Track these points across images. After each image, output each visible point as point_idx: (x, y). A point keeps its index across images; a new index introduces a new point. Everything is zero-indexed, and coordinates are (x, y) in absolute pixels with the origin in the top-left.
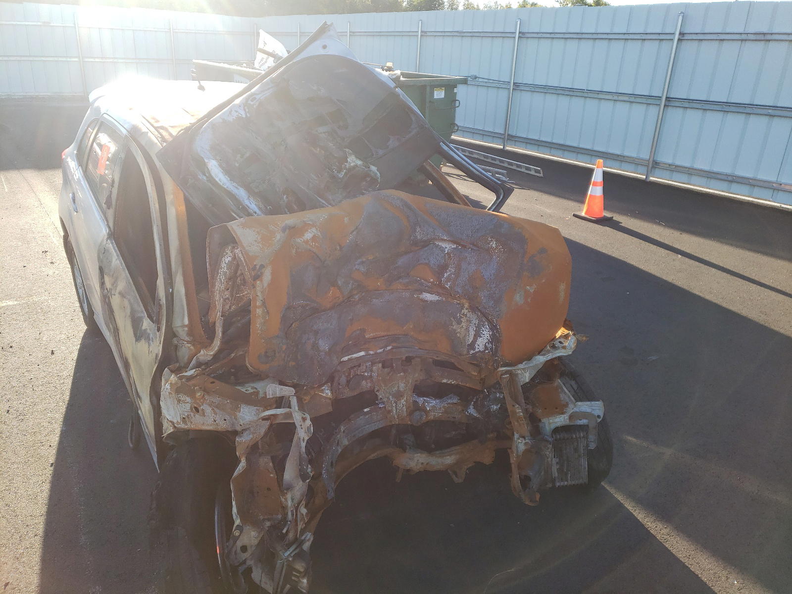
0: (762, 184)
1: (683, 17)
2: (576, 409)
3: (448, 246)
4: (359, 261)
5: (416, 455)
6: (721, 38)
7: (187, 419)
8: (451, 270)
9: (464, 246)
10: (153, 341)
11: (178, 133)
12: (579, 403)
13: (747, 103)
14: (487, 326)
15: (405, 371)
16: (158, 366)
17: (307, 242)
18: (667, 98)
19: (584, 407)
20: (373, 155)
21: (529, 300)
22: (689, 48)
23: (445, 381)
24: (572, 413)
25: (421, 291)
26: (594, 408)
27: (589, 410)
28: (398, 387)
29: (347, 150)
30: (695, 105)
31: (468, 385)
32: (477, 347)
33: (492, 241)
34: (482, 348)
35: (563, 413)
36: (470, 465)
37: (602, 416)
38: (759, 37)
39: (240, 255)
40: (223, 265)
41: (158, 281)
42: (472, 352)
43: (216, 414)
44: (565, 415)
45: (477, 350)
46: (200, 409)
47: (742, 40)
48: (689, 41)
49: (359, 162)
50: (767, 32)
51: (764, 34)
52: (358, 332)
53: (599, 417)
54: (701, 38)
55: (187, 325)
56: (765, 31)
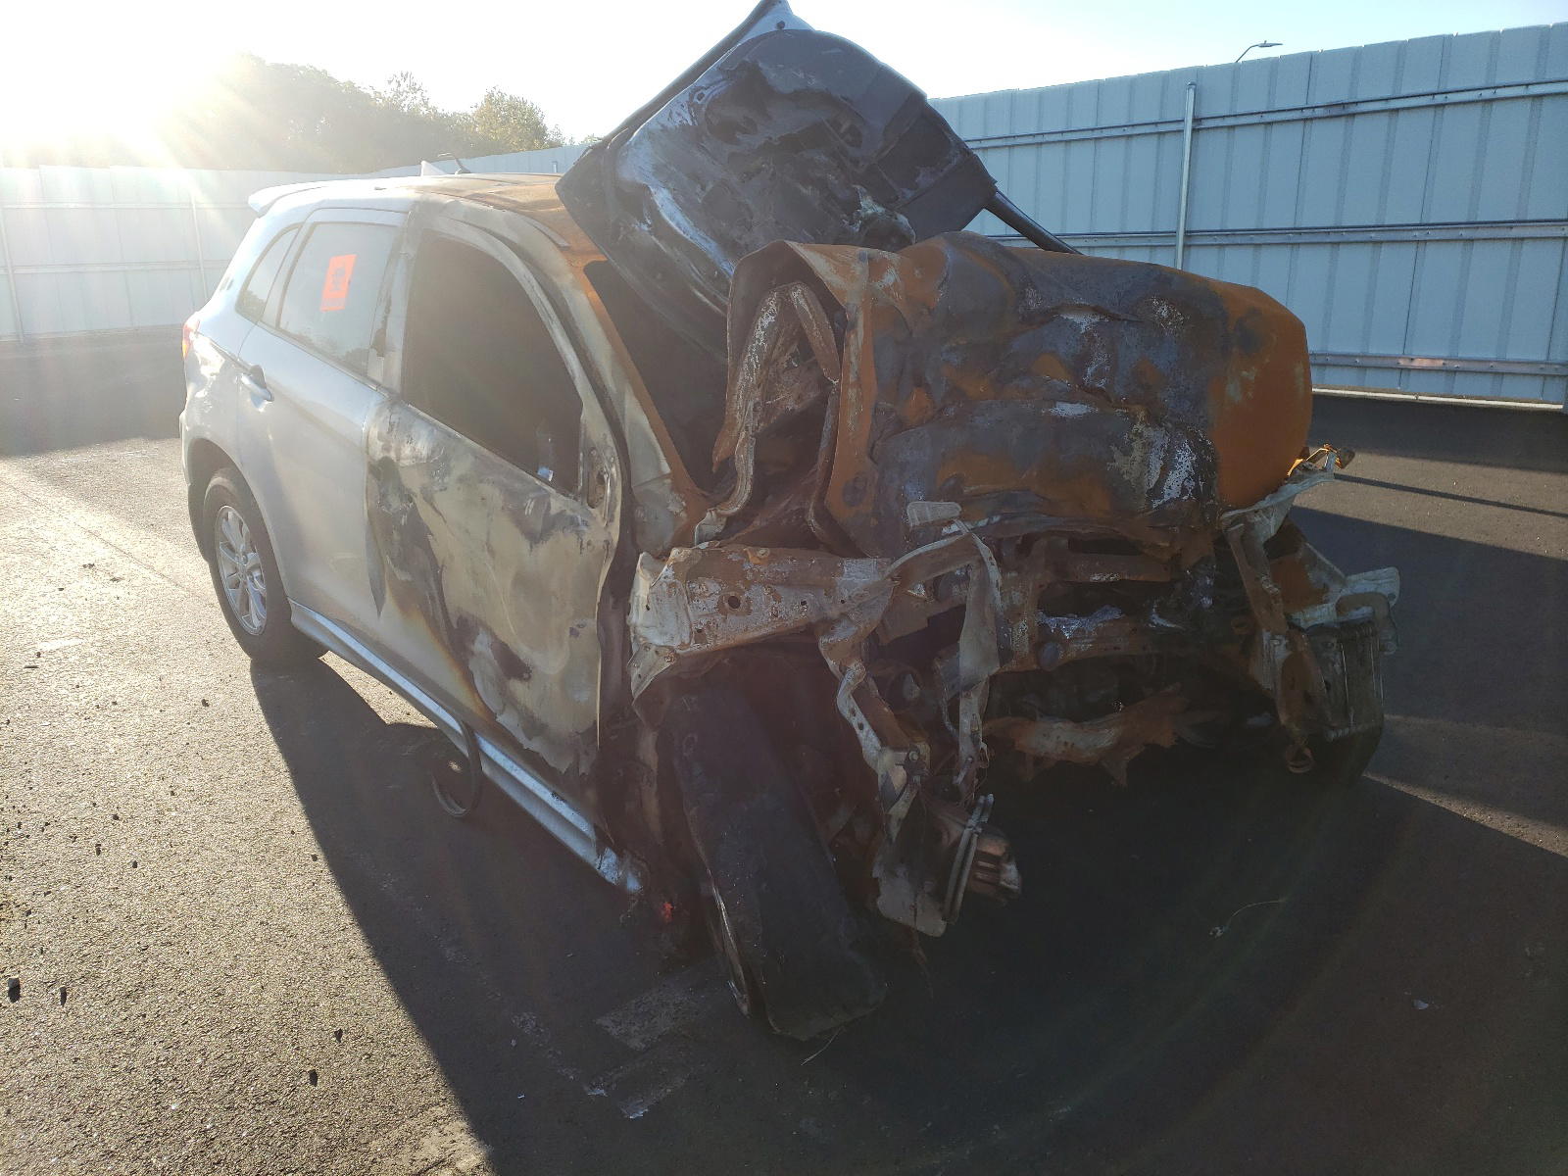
0: (1379, 362)
1: (1195, 90)
2: (1346, 592)
3: (1084, 321)
4: (947, 346)
5: (1055, 726)
6: (1267, 121)
7: (706, 632)
8: (1100, 359)
9: (1114, 318)
10: (586, 525)
11: (584, 153)
12: (1353, 577)
13: (1328, 225)
14: (1187, 446)
15: (1018, 570)
16: (613, 561)
17: (887, 290)
18: (1186, 232)
19: (1362, 583)
20: (898, 198)
21: (1250, 394)
22: (1214, 143)
23: (1096, 578)
24: (1341, 599)
25: (1053, 402)
26: (1380, 582)
27: (1371, 588)
28: (1011, 598)
29: (858, 187)
30: (1238, 240)
31: (1141, 578)
32: (1167, 491)
33: (1160, 305)
34: (1175, 494)
35: (1326, 602)
36: (1137, 753)
37: (1397, 593)
38: (1335, 111)
39: (802, 301)
40: (759, 333)
41: (585, 415)
42: (1157, 503)
43: (777, 598)
44: (1330, 604)
45: (1166, 498)
46: (743, 598)
47: (1306, 120)
48: (1212, 132)
49: (880, 210)
50: (1347, 101)
51: (1343, 105)
52: (952, 482)
53: (1392, 596)
54: (1232, 123)
55: (669, 474)
56: (1345, 98)
